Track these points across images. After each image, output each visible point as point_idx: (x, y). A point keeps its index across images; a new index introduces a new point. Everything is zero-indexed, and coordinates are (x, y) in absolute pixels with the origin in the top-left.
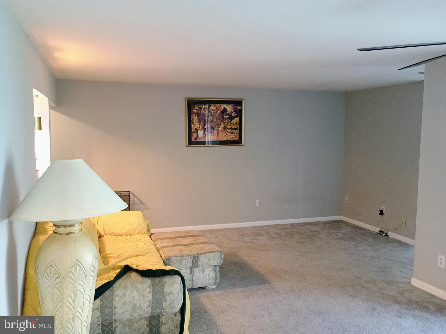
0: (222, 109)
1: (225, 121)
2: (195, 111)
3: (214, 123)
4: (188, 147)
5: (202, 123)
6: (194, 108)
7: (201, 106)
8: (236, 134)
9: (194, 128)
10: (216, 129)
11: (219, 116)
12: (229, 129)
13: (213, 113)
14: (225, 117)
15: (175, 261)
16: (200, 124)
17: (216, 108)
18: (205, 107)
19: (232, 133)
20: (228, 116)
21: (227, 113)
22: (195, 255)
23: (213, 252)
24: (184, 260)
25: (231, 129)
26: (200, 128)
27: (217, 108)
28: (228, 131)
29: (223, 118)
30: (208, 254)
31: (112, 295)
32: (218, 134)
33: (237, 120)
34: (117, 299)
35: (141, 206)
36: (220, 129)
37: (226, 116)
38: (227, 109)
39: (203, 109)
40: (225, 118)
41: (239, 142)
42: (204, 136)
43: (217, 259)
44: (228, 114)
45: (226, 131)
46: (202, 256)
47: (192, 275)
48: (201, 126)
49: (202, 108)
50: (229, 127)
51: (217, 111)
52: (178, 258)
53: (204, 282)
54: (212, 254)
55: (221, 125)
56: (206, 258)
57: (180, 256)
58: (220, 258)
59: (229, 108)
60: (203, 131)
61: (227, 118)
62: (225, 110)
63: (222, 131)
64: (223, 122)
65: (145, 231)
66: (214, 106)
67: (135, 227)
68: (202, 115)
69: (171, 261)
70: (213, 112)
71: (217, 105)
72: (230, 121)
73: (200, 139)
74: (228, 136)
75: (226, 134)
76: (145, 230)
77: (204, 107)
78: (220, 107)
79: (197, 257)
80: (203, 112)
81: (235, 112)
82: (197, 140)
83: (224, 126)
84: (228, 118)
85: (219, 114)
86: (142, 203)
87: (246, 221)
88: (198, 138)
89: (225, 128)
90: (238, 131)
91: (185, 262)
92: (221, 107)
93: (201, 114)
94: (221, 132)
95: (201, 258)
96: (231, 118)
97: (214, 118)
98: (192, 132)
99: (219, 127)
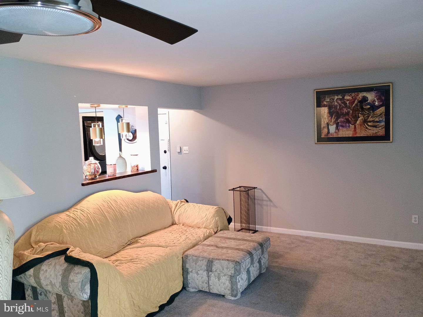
0: (361, 97)
1: (366, 112)
2: (325, 103)
3: (350, 116)
4: (317, 144)
5: (334, 116)
6: (324, 100)
7: (333, 97)
8: (381, 128)
9: (324, 123)
10: (353, 122)
11: (356, 107)
12: (370, 122)
13: (348, 104)
14: (364, 107)
15: (191, 260)
16: (331, 118)
17: (352, 97)
18: (338, 97)
19: (375, 126)
20: (369, 106)
21: (368, 102)
22: (210, 259)
23: (228, 260)
24: (199, 261)
25: (373, 121)
26: (331, 122)
27: (354, 97)
28: (369, 124)
29: (362, 108)
30: (222, 261)
31: (40, 268)
32: (354, 128)
33: (383, 110)
34: (42, 272)
35: (269, 203)
36: (358, 122)
37: (366, 106)
38: (367, 98)
39: (335, 101)
40: (365, 109)
41: (386, 137)
42: (337, 131)
43: (231, 269)
44: (369, 104)
45: (365, 124)
46: (217, 261)
47: (209, 279)
48: (333, 120)
49: (333, 99)
50: (370, 119)
51: (354, 102)
52: (194, 258)
53: (220, 290)
54: (227, 262)
55: (359, 117)
56: (220, 265)
57: (197, 257)
58: (233, 269)
59: (371, 96)
60: (335, 126)
61: (367, 109)
62: (365, 99)
63: (361, 125)
64: (362, 114)
65: (212, 227)
66: (349, 96)
67: (203, 221)
68: (334, 108)
69: (188, 259)
70: (348, 102)
71: (353, 94)
72: (373, 112)
73: (332, 135)
74: (370, 131)
75: (367, 128)
76: (211, 225)
77: (336, 97)
78: (357, 96)
79: (212, 261)
80: (336, 103)
81: (379, 100)
82: (329, 136)
83: (363, 119)
84: (369, 108)
85: (357, 105)
86: (270, 200)
87: (395, 239)
88: (329, 134)
89: (365, 121)
90: (384, 124)
91: (200, 263)
92: (359, 96)
93: (333, 106)
94: (359, 126)
95: (215, 263)
96: (374, 108)
97: (349, 110)
98: (322, 127)
99: (357, 121)
